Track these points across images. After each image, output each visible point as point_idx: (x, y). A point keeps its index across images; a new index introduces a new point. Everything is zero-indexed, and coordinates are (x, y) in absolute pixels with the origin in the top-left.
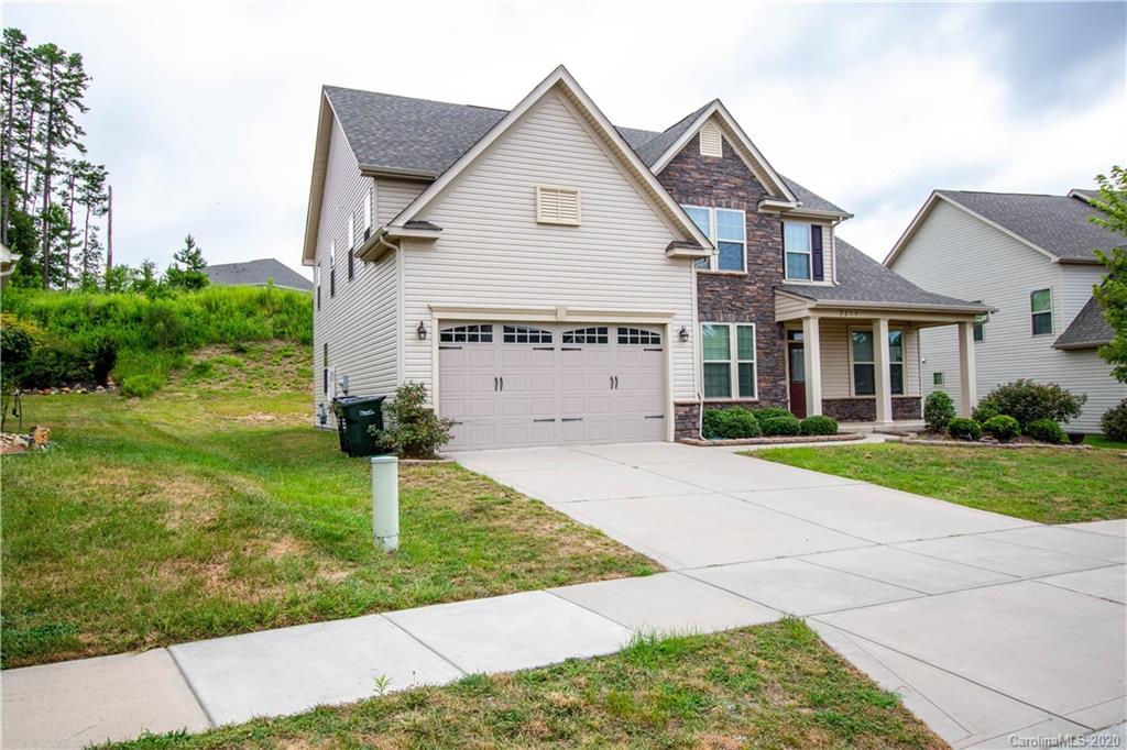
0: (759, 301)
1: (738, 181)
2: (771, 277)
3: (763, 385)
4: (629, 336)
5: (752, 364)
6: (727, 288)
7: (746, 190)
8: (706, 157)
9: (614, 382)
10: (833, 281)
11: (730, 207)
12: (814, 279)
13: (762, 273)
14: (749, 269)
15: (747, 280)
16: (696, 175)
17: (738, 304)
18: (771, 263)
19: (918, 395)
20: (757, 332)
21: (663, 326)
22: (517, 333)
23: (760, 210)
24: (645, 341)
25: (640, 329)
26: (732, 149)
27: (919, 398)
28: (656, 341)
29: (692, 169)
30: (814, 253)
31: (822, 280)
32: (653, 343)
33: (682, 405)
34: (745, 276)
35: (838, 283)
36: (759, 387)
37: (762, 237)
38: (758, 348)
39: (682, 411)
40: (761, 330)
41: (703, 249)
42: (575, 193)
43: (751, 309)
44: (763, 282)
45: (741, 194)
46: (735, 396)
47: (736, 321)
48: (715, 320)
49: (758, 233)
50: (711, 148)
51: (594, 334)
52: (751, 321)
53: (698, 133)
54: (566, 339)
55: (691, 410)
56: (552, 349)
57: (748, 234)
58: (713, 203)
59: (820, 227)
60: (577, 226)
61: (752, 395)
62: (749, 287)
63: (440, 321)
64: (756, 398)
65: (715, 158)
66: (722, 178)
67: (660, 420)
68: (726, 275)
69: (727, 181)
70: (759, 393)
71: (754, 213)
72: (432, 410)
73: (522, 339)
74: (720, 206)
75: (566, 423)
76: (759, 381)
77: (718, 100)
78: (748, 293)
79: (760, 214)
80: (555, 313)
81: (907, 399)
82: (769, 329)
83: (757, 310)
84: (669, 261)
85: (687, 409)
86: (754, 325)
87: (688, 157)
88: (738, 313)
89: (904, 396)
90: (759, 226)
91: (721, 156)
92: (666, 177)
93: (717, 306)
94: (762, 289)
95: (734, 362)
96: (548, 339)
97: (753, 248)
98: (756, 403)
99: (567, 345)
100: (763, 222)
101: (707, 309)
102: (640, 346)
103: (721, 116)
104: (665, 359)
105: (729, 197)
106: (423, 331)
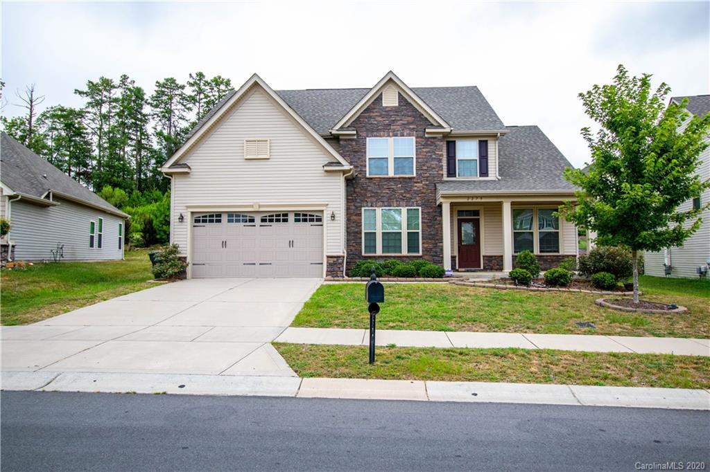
0: (423, 193)
1: (410, 119)
2: (434, 177)
3: (426, 246)
4: (301, 218)
5: (418, 233)
6: (400, 186)
7: (415, 124)
8: (386, 107)
9: (291, 244)
10: (496, 176)
11: (403, 136)
12: (480, 176)
13: (427, 175)
14: (417, 174)
15: (415, 180)
16: (380, 119)
17: (408, 195)
18: (434, 168)
19: (575, 254)
20: (422, 212)
21: (322, 211)
22: (235, 217)
23: (426, 136)
24: (312, 220)
25: (308, 214)
26: (406, 100)
27: (575, 256)
28: (319, 220)
29: (376, 116)
30: (480, 159)
31: (488, 176)
32: (317, 221)
33: (331, 257)
34: (414, 178)
35: (500, 178)
36: (423, 247)
37: (429, 152)
38: (422, 222)
39: (331, 261)
40: (426, 211)
41: (343, 166)
42: (266, 141)
43: (417, 198)
44: (427, 181)
45: (411, 127)
46: (405, 252)
47: (406, 206)
48: (390, 206)
49: (424, 150)
50: (390, 101)
51: (281, 217)
52: (417, 206)
53: (381, 94)
54: (263, 220)
55: (337, 260)
56: (254, 226)
57: (417, 151)
58: (391, 134)
59: (486, 141)
60: (268, 159)
61: (418, 252)
62: (416, 184)
63: (192, 213)
64: (421, 254)
65: (393, 107)
66: (398, 119)
67: (320, 265)
68: (399, 178)
69: (401, 120)
70: (423, 251)
71: (422, 137)
72: (185, 258)
73: (238, 221)
74: (396, 136)
75: (261, 266)
76: (423, 243)
77: (391, 71)
78: (416, 188)
79: (426, 138)
80: (252, 206)
81: (564, 256)
82: (432, 210)
83: (422, 198)
84: (326, 174)
85: (335, 259)
86: (420, 208)
87: (374, 109)
88: (408, 202)
89: (560, 254)
90: (426, 145)
91: (397, 105)
92: (358, 122)
93: (392, 198)
94: (426, 185)
95: (404, 232)
96: (252, 220)
97: (420, 160)
98: (421, 257)
99: (263, 224)
100: (429, 143)
101: (385, 199)
102: (309, 223)
103: (394, 82)
104: (323, 230)
105: (403, 130)
106: (182, 218)
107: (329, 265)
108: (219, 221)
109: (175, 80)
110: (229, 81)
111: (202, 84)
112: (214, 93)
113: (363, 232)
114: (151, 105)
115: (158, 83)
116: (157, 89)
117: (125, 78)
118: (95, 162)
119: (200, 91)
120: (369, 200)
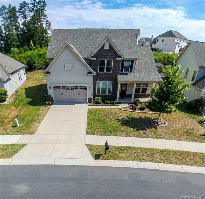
0: (113, 77)
1: (113, 54)
2: (117, 73)
4: (81, 88)
5: (111, 88)
8: (105, 49)
9: (79, 94)
10: (134, 72)
11: (110, 59)
12: (130, 71)
13: (115, 72)
14: (112, 72)
16: (103, 53)
17: (109, 78)
18: (117, 70)
19: (150, 94)
20: (113, 83)
21: (87, 86)
22: (64, 87)
23: (116, 59)
24: (84, 88)
25: (83, 86)
28: (86, 88)
30: (131, 66)
33: (89, 98)
36: (112, 92)
37: (117, 65)
41: (93, 74)
42: (71, 65)
44: (115, 74)
45: (112, 56)
46: (107, 94)
47: (109, 81)
48: (104, 81)
49: (115, 64)
50: (107, 47)
51: (76, 87)
52: (111, 81)
53: (104, 44)
54: (71, 88)
55: (91, 99)
57: (113, 65)
58: (106, 59)
60: (72, 71)
61: (110, 94)
62: (112, 75)
63: (53, 86)
67: (86, 100)
69: (110, 54)
72: (53, 98)
73: (65, 88)
75: (72, 100)
77: (108, 36)
82: (115, 83)
83: (113, 79)
84: (88, 76)
87: (102, 50)
91: (109, 48)
93: (105, 79)
95: (107, 88)
96: (69, 88)
97: (114, 67)
100: (117, 62)
101: (103, 79)
102: (83, 89)
103: (108, 40)
104: (87, 91)
105: (110, 57)
106: (50, 87)
107: (88, 100)
108: (60, 88)
109: (26, 2)
110: (44, 1)
111: (35, 4)
112: (39, 6)
113: (97, 88)
114: (18, 12)
115: (20, 4)
116: (20, 6)
117: (10, 5)
118: (4, 35)
119: (35, 6)
120: (98, 79)
